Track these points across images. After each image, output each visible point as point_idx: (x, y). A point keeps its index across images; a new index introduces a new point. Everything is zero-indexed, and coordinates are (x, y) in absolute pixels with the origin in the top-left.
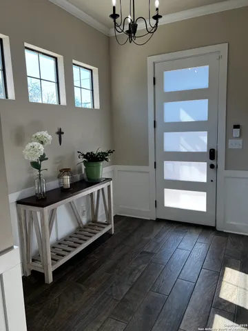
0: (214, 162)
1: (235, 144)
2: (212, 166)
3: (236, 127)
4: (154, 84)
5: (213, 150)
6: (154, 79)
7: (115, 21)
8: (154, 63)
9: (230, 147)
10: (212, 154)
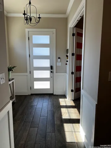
0: (52, 70)
1: (59, 64)
2: (52, 72)
3: (59, 58)
4: (29, 40)
5: (52, 66)
6: (29, 38)
7: (25, 16)
8: (28, 31)
9: (57, 65)
10: (52, 67)
